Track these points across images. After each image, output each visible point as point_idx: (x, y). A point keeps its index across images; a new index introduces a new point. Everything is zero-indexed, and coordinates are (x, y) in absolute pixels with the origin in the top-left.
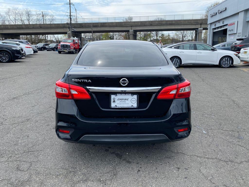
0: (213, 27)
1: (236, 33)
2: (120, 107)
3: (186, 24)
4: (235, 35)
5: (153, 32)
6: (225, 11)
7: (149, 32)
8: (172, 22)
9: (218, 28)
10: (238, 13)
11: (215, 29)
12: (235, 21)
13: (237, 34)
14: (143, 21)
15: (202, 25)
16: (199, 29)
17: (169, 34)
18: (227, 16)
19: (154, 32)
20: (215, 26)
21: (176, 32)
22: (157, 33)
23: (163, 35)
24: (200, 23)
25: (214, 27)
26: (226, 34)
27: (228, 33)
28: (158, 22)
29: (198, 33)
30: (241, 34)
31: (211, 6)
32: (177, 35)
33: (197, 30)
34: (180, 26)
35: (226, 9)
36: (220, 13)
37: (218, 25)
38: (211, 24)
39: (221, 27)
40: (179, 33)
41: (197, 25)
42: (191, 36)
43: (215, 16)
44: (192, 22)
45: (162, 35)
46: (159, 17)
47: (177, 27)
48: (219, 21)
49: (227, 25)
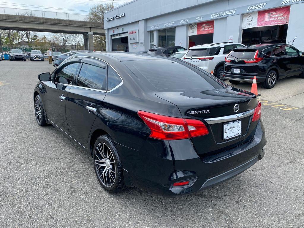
0: (111, 33)
1: (138, 43)
2: (231, 137)
3: (73, 25)
4: (137, 44)
5: (21, 32)
6: (124, 17)
7: (15, 31)
8: (54, 21)
9: (117, 35)
10: (138, 22)
11: (113, 35)
12: (136, 30)
13: (140, 44)
14: (10, 15)
15: (92, 29)
16: (89, 33)
17: (44, 36)
18: (126, 23)
19: (23, 32)
20: (114, 32)
21: (55, 34)
22: (27, 33)
23: (36, 36)
24: (89, 27)
25: (113, 34)
26: (128, 43)
27: (130, 41)
28: (34, 18)
29: (89, 38)
30: (144, 44)
31: (95, 8)
32: (56, 38)
33: (86, 34)
34: (65, 27)
35: (124, 15)
36: (119, 18)
37: (117, 32)
38: (108, 29)
39: (120, 34)
40: (58, 36)
41: (86, 29)
42: (74, 41)
43: (112, 21)
44: (80, 24)
45: (34, 37)
46: (27, 11)
47: (62, 28)
48: (118, 27)
49: (127, 32)
